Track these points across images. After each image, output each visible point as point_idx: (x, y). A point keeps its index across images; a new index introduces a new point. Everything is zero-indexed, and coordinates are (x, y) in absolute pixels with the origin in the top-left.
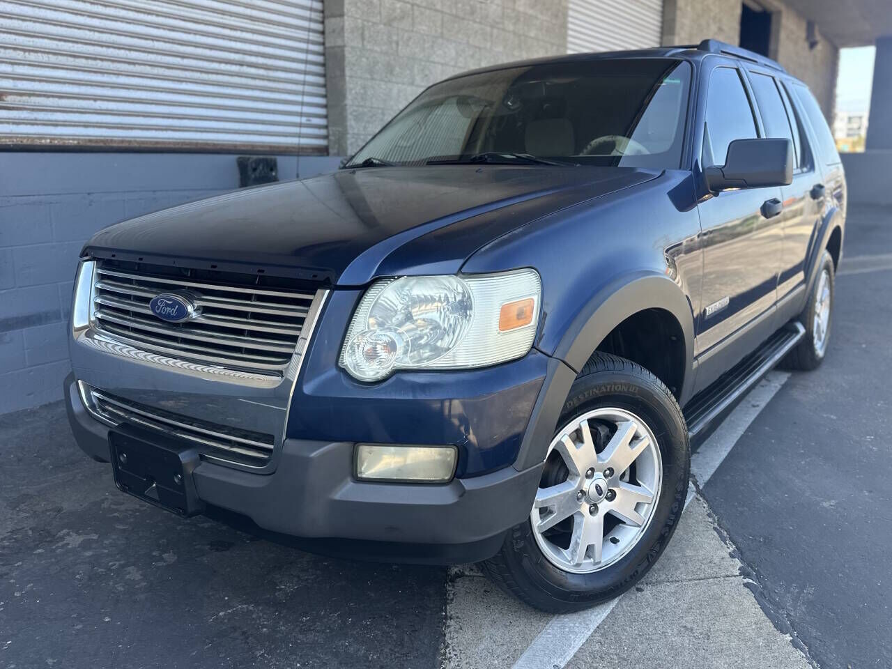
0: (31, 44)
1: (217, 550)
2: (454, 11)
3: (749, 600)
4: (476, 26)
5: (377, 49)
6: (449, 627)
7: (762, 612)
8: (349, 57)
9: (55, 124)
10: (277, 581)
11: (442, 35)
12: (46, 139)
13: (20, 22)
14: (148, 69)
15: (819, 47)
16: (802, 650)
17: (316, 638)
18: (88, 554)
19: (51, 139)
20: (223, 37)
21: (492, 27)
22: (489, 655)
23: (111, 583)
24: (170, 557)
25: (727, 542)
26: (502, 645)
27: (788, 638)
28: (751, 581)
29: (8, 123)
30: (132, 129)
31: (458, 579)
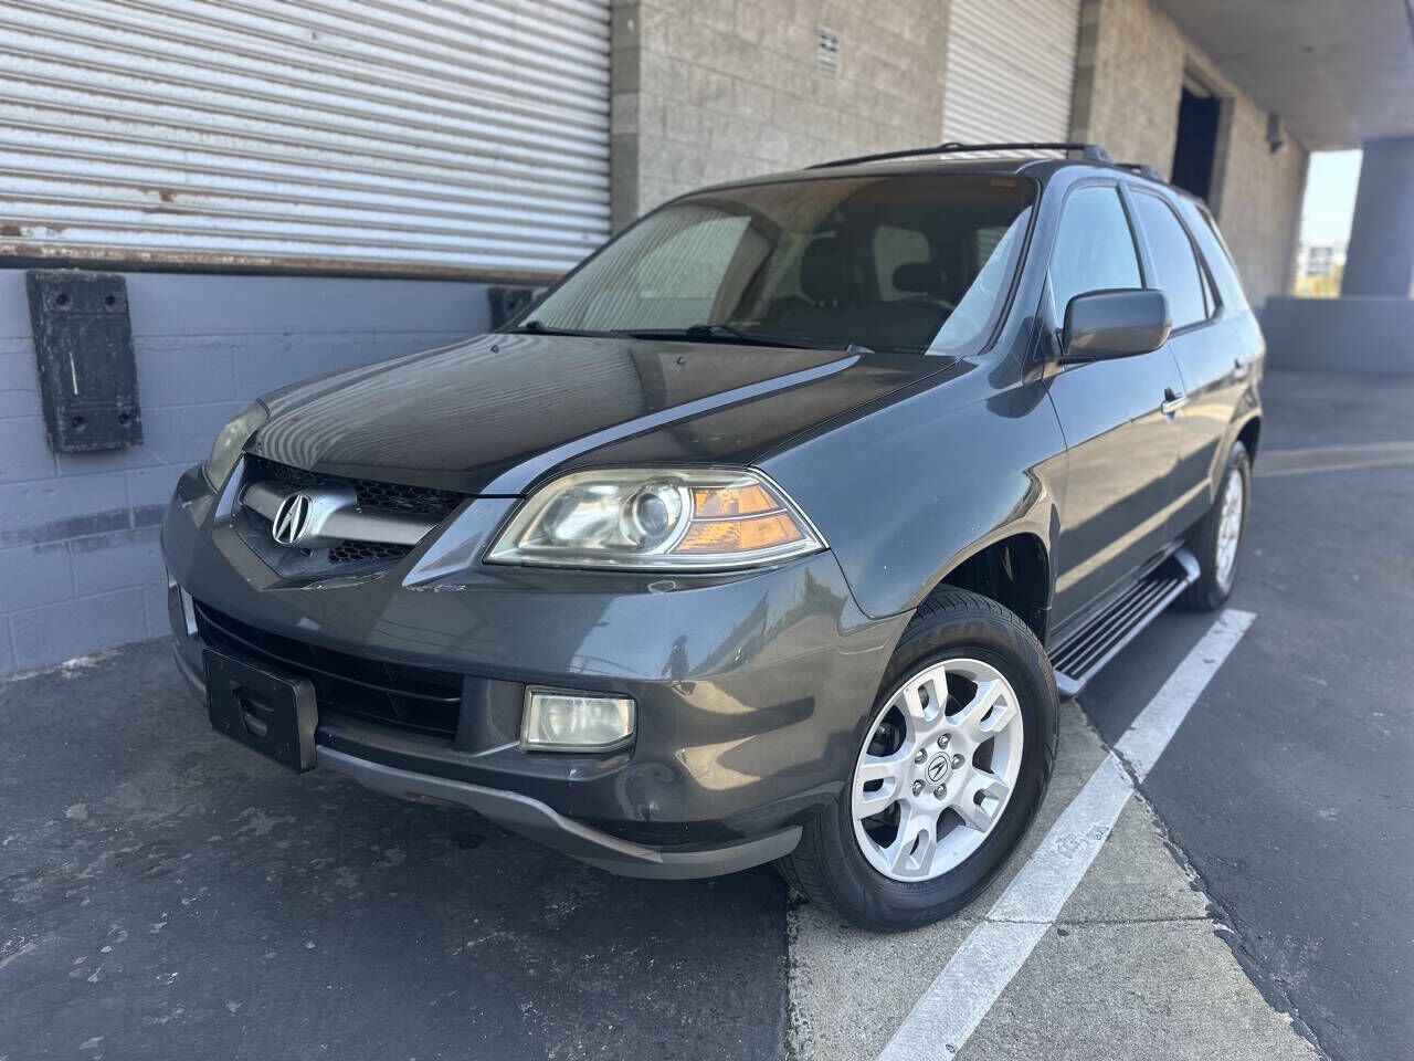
0: (210, 122)
1: (461, 846)
2: (790, 88)
3: (1225, 959)
4: (819, 110)
5: (683, 138)
6: (793, 978)
7: (1245, 977)
8: (645, 148)
9: (242, 235)
10: (547, 897)
11: (771, 122)
12: (228, 256)
13: (196, 91)
14: (368, 162)
15: (1284, 149)
16: (1308, 1038)
17: (605, 988)
18: (283, 845)
19: (236, 257)
20: (472, 118)
21: (842, 111)
22: (853, 1024)
23: (315, 891)
24: (396, 855)
25: (1186, 865)
26: (872, 1010)
27: (1287, 1018)
28: (1225, 928)
29: (177, 233)
30: (346, 244)
31: (802, 907)
